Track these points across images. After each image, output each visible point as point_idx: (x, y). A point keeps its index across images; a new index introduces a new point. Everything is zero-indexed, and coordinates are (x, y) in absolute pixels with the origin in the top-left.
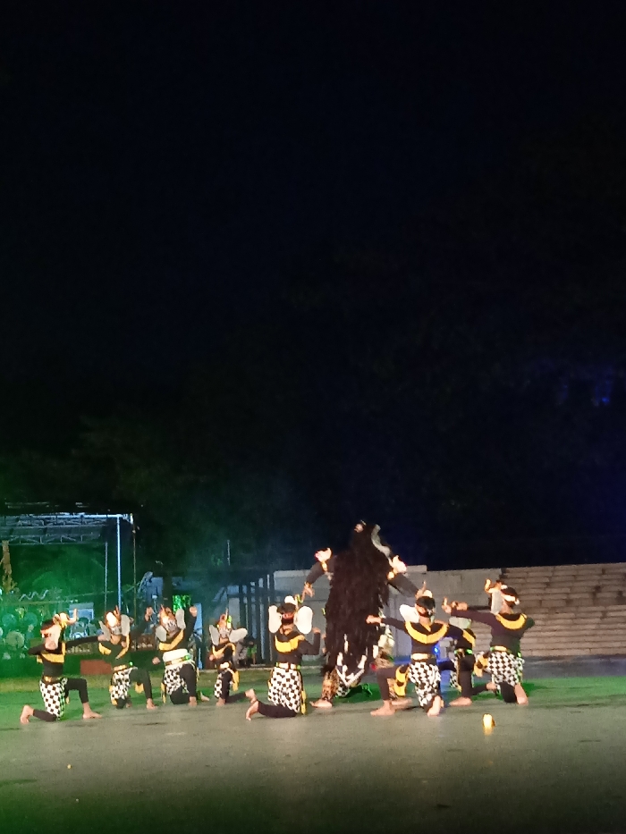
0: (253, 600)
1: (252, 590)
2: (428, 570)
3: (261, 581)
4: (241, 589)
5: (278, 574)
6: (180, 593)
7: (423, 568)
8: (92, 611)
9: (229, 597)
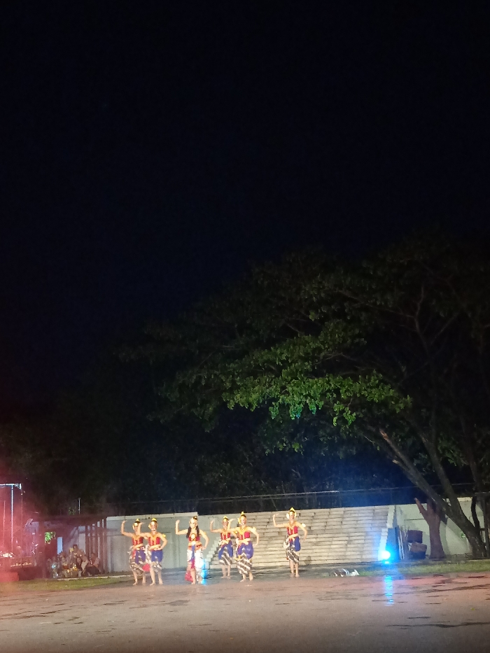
1: (93, 528)
3: (99, 523)
4: (86, 528)
5: (108, 519)
6: (49, 531)
9: (80, 533)
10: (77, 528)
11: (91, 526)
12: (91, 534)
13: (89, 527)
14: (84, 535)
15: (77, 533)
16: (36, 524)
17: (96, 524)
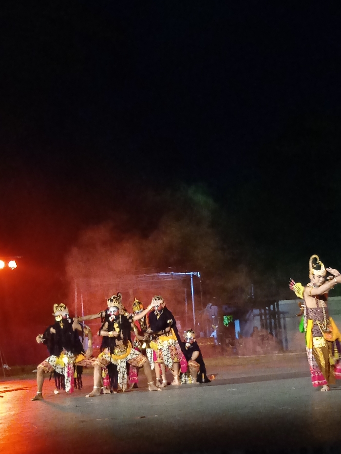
0: (268, 317)
1: (267, 311)
3: (272, 306)
4: (260, 311)
5: (281, 302)
6: (227, 315)
8: (180, 325)
9: (255, 316)
10: (252, 311)
11: (265, 310)
12: (265, 317)
13: (263, 311)
14: (258, 317)
15: (252, 315)
16: (215, 308)
17: (269, 307)
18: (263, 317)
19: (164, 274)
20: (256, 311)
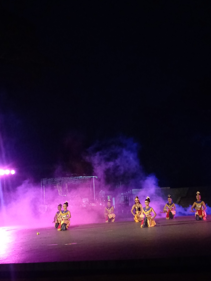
0: (127, 197)
1: (127, 194)
2: (171, 188)
3: (129, 192)
4: (124, 194)
5: (133, 190)
6: (109, 195)
7: (169, 188)
8: (88, 200)
9: (122, 196)
10: (120, 194)
11: (126, 193)
12: (126, 196)
13: (125, 194)
14: (123, 197)
15: (120, 196)
16: (104, 192)
17: (128, 192)
18: (125, 197)
19: (81, 177)
20: (122, 194)
